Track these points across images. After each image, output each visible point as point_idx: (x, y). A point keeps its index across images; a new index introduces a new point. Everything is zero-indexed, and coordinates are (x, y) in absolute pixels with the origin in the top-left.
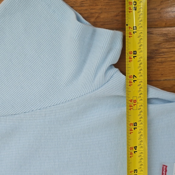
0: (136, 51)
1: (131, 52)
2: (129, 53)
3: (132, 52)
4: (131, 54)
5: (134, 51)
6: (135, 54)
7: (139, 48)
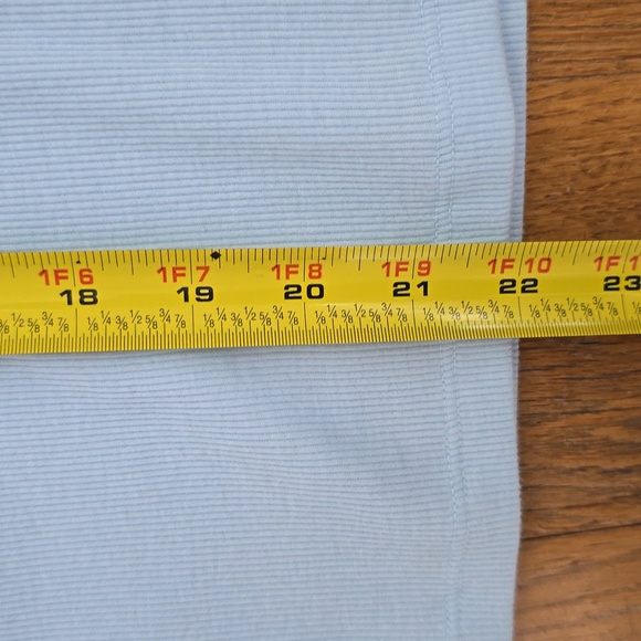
0: (95, 302)
1: (91, 277)
2: (83, 266)
3: (91, 282)
4: (82, 276)
5: (95, 292)
6: (82, 297)
7: (113, 316)
